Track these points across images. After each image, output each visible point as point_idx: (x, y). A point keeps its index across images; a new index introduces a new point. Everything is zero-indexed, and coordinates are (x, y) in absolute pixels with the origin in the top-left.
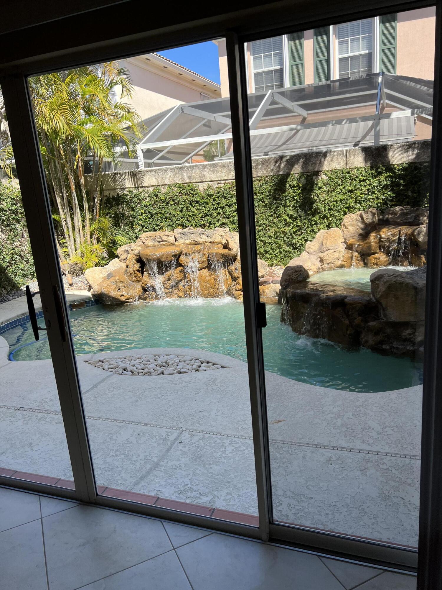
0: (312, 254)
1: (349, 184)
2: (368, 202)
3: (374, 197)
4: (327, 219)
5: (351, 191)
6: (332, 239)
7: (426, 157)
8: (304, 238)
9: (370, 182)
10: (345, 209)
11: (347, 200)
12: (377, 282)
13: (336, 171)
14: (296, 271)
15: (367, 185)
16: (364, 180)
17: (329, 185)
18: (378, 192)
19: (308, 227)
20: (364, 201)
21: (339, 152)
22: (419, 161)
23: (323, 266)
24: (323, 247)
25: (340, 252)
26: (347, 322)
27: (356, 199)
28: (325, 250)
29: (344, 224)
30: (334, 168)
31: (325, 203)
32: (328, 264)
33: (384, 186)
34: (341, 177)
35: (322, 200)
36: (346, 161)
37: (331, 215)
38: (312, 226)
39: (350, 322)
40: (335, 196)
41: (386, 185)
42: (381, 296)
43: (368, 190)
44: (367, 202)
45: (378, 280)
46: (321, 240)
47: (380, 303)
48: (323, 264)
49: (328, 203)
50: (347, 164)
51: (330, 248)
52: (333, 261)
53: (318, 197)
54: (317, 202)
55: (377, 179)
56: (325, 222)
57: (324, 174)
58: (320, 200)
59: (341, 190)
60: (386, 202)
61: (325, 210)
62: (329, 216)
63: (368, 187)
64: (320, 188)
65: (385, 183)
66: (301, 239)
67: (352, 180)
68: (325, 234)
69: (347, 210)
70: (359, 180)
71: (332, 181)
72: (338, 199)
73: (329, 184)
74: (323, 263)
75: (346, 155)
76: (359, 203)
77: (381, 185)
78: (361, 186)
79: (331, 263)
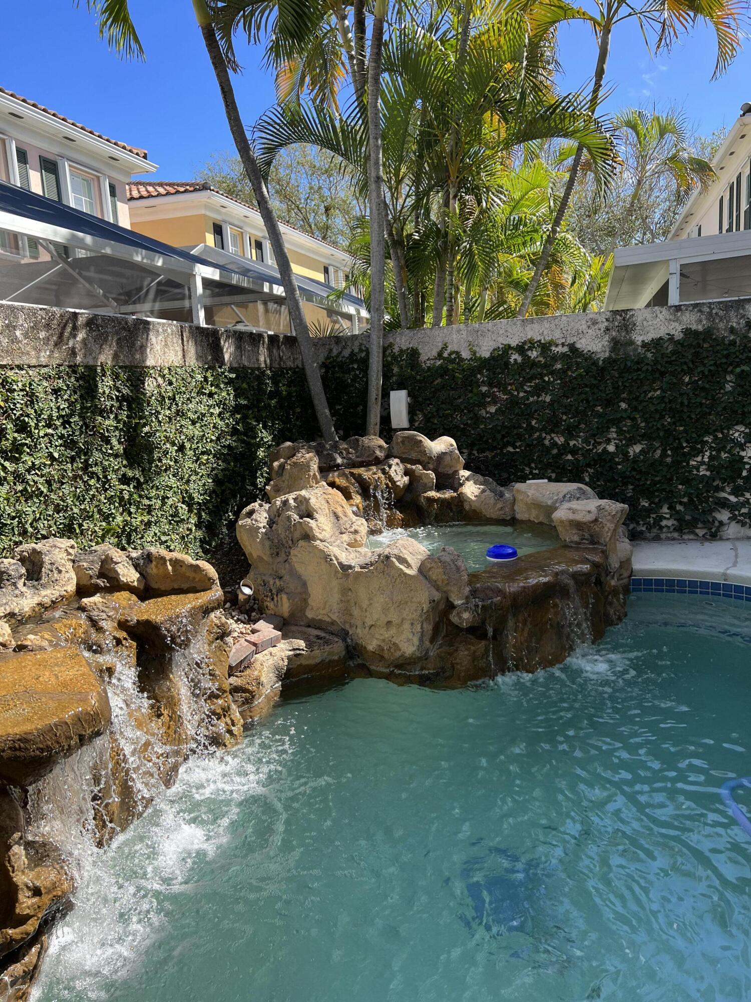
13: (176, 369)
16: (212, 395)
28: (348, 526)
30: (171, 363)
36: (184, 350)
43: (220, 414)
46: (327, 510)
50: (184, 356)
57: (160, 375)
63: (217, 409)
68: (326, 497)
75: (182, 337)
78: (211, 405)
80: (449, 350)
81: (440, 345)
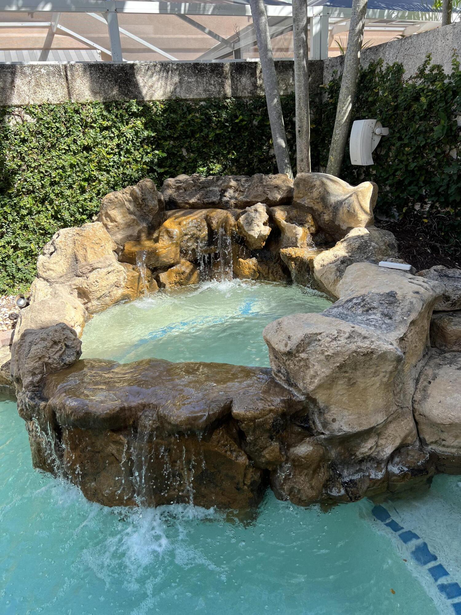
0: (57, 283)
1: (81, 135)
2: (122, 169)
3: (131, 160)
4: (51, 202)
5: (87, 148)
6: (96, 247)
7: (202, 92)
8: (8, 243)
9: (120, 131)
10: (83, 183)
11: (84, 165)
12: (303, 355)
13: (52, 107)
14: (55, 343)
15: (114, 137)
16: (107, 128)
17: (43, 135)
18: (135, 150)
19: (14, 221)
20: (113, 166)
21: (51, 68)
22: (191, 97)
23: (89, 305)
24: (79, 265)
25: (118, 272)
26: (243, 460)
27: (99, 162)
28: (85, 271)
29: (107, 213)
30: (45, 101)
31: (40, 172)
32: (98, 299)
33: (144, 139)
34: (63, 120)
35: (33, 165)
36: (68, 88)
37: (57, 195)
38: (22, 218)
39: (250, 458)
40: (59, 157)
41: (148, 137)
42: (320, 386)
43: (118, 145)
44: (118, 168)
45: (303, 351)
46: (70, 251)
47: (314, 401)
48: (89, 301)
49: (46, 171)
50: (69, 94)
51: (95, 266)
52: (107, 292)
53: (23, 159)
54: (24, 170)
55: (130, 126)
56: (47, 210)
57: (26, 113)
58: (29, 166)
59: (69, 146)
60: (151, 168)
61: (43, 186)
62: (52, 196)
63: (116, 141)
64: (24, 141)
65: (146, 133)
66: (4, 247)
67: (86, 126)
68: (76, 238)
69: (86, 184)
70: (99, 127)
71: (48, 128)
72: (65, 164)
73: (41, 133)
74: (87, 298)
75: (66, 75)
76: (105, 170)
77: (138, 137)
78: (105, 138)
79: (105, 295)
80: (432, 63)
81: (424, 58)
